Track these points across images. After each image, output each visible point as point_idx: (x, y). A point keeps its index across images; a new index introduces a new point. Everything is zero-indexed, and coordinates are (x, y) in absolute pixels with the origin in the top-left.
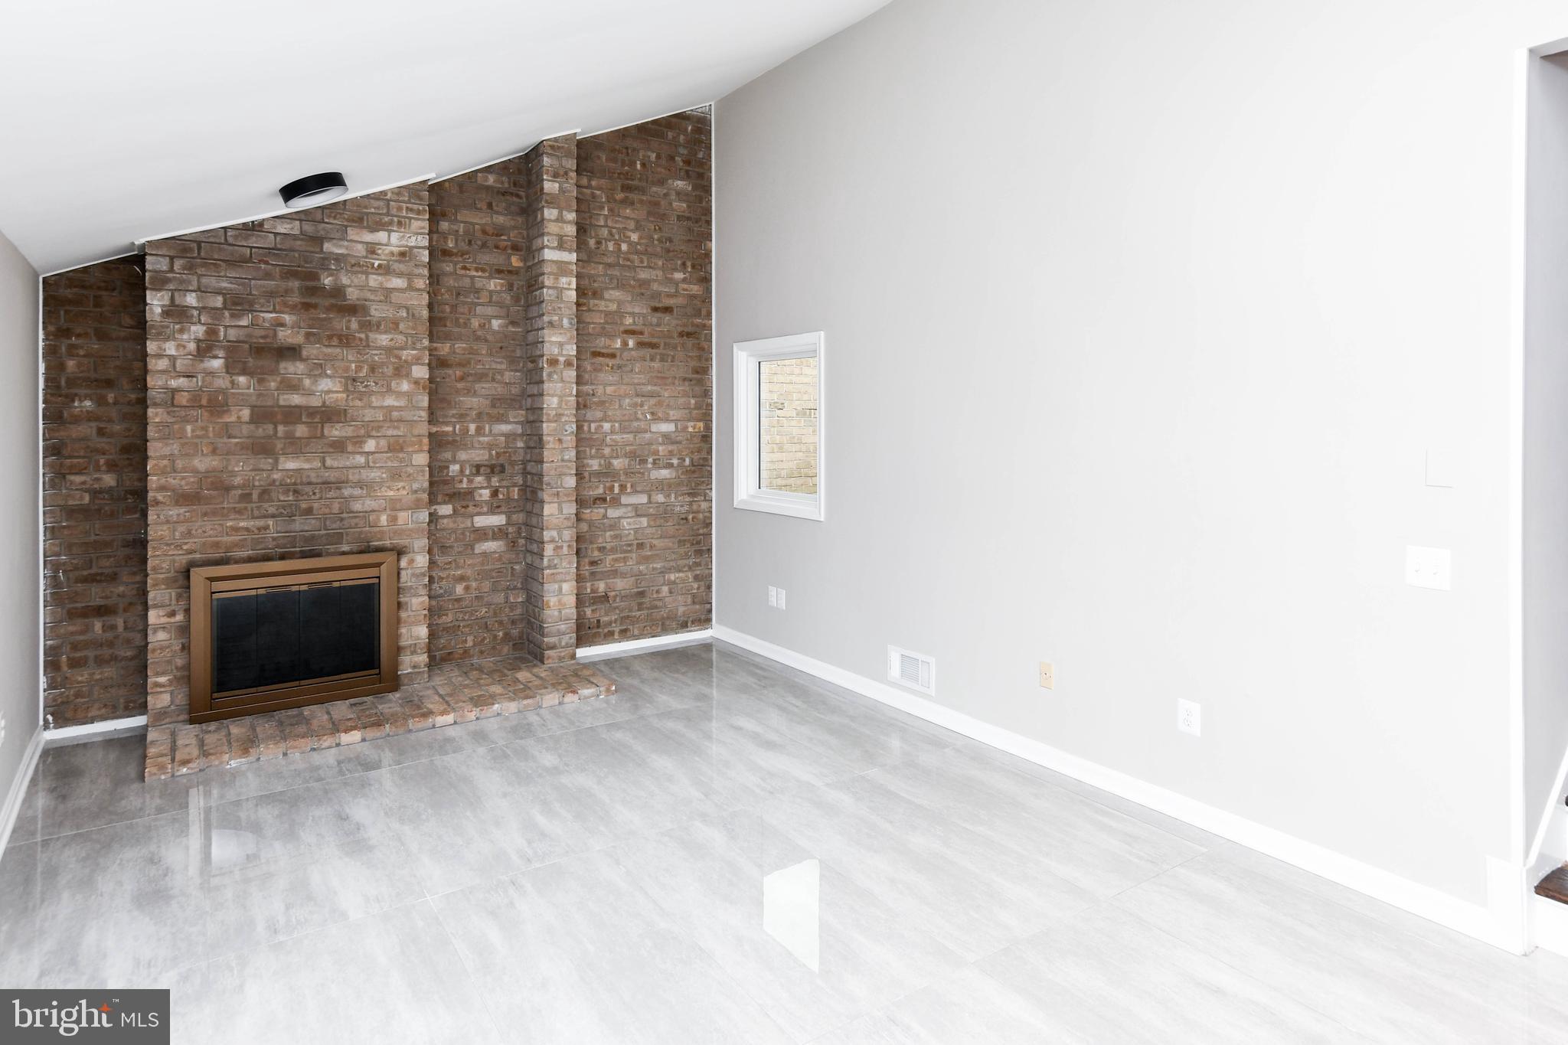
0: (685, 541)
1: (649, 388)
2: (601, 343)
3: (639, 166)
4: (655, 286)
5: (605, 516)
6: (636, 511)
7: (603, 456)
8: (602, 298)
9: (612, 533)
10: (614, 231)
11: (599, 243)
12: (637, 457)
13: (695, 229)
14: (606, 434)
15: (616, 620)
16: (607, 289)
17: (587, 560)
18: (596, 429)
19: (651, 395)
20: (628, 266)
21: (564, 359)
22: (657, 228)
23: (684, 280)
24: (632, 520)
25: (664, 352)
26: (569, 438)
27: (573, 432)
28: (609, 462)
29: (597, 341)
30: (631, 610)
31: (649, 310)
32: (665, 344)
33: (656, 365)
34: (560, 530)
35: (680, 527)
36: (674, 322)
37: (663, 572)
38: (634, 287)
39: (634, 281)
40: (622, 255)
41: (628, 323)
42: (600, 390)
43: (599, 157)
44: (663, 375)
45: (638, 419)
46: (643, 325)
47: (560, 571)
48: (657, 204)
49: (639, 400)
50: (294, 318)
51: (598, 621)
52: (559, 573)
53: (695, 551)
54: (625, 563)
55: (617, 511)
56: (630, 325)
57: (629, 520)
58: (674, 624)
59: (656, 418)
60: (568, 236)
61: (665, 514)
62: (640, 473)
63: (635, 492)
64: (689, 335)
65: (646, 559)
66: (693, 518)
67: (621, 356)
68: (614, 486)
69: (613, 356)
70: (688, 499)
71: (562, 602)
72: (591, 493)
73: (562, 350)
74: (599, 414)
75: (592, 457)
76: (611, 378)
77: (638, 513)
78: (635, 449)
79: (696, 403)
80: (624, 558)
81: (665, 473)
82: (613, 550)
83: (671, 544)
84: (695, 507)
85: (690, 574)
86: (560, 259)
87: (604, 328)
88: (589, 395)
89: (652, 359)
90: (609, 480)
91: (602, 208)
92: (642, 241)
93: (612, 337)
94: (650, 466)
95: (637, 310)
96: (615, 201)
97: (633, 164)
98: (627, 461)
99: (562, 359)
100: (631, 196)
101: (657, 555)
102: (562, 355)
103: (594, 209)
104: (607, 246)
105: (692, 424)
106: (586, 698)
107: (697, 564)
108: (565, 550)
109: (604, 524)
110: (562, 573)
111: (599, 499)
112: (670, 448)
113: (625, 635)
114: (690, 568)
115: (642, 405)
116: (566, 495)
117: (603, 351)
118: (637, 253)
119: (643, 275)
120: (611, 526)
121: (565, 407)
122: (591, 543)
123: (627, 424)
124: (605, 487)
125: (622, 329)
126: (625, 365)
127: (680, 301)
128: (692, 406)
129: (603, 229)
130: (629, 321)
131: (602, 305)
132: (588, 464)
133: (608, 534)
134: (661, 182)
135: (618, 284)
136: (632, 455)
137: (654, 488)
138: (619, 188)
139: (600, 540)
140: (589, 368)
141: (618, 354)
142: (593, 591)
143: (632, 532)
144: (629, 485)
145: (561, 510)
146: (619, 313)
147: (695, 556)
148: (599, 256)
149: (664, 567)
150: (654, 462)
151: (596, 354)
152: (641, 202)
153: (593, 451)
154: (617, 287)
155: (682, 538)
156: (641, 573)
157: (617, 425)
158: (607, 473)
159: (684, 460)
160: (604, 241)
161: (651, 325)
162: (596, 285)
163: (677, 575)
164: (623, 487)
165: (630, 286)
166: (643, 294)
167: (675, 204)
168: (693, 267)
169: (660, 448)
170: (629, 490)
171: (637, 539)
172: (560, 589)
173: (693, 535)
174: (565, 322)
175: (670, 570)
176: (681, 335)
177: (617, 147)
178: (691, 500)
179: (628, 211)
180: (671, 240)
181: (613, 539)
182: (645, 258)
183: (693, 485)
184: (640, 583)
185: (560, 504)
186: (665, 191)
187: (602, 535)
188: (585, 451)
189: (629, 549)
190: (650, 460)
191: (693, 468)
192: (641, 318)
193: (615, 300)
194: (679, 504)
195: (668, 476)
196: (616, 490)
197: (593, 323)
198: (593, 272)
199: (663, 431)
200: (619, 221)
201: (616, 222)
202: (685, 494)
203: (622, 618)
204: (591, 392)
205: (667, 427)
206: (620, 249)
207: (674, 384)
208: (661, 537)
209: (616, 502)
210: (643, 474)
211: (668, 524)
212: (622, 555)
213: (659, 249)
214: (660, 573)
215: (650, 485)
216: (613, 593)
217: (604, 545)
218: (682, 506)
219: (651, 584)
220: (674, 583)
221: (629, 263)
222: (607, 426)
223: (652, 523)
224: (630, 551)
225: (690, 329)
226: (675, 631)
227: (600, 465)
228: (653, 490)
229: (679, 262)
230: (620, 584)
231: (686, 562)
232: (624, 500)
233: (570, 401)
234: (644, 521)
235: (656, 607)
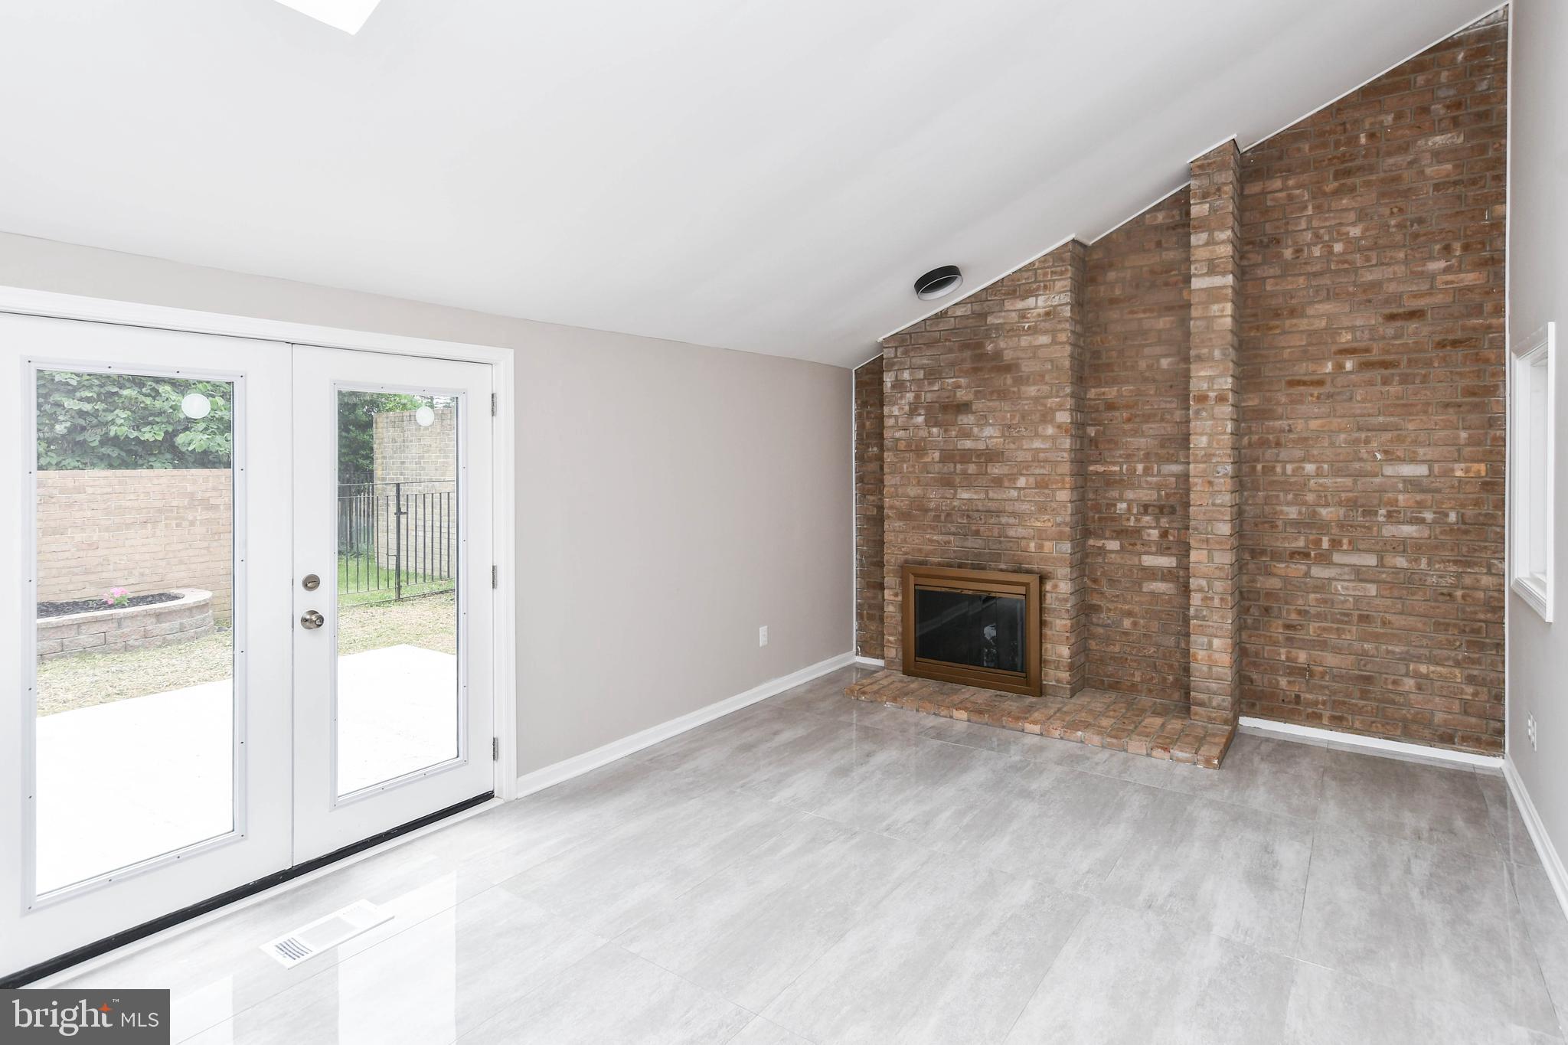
0: (1448, 625)
1: (1381, 419)
2: (1302, 369)
3: (1363, 140)
4: (1392, 288)
5: (1307, 574)
6: (1358, 574)
7: (1305, 503)
8: (1302, 315)
9: (1318, 596)
10: (1322, 231)
11: (1298, 251)
12: (1362, 507)
13: (1469, 194)
14: (1309, 477)
15: (1324, 703)
16: (1312, 303)
17: (1280, 622)
18: (1293, 471)
19: (1384, 428)
20: (1346, 271)
21: (1215, 394)
22: (1395, 210)
23: (1447, 270)
24: (1351, 585)
25: (1409, 371)
26: (1222, 480)
27: (1226, 475)
28: (1315, 512)
29: (1295, 368)
30: (1349, 695)
31: (1380, 320)
32: (1410, 361)
33: (1394, 389)
34: (1210, 580)
35: (1437, 604)
36: (1426, 330)
37: (1406, 658)
38: (1354, 294)
39: (1355, 286)
40: (1335, 258)
41: (1343, 340)
42: (1300, 425)
43: (1299, 150)
44: (1402, 402)
45: (1361, 460)
46: (1370, 340)
47: (1211, 624)
48: (1397, 179)
49: (1363, 435)
50: (967, 380)
51: (1298, 697)
52: (1209, 626)
53: (1468, 642)
54: (1339, 635)
55: (1327, 570)
56: (1347, 342)
57: (1346, 584)
58: (1427, 733)
59: (1391, 457)
60: (1221, 258)
61: (1410, 583)
62: (1365, 527)
63: (1354, 549)
64: (1455, 343)
65: (1376, 637)
66: (1464, 597)
67: (1332, 382)
68: (1321, 539)
69: (1320, 383)
70: (1453, 568)
71: (1213, 658)
72: (1287, 545)
73: (1213, 384)
74: (1298, 453)
75: (1288, 504)
76: (1316, 410)
77: (1361, 577)
78: (1356, 497)
79: (1470, 436)
80: (1338, 629)
81: (1408, 530)
82: (1319, 617)
83: (1420, 625)
84: (1467, 581)
85: (1457, 671)
86: (1211, 286)
87: (1305, 352)
88: (1284, 431)
89: (1385, 382)
90: (1314, 532)
91: (1305, 208)
92: (1367, 234)
93: (1319, 359)
94: (1381, 519)
95: (1359, 322)
96: (1325, 194)
97: (1353, 141)
98: (1342, 511)
99: (1212, 394)
100: (1349, 181)
101: (1393, 635)
102: (1213, 390)
103: (1292, 213)
104: (1310, 252)
105: (1463, 465)
106: (1179, 760)
107: (1473, 662)
108: (1217, 602)
109: (1305, 584)
110: (1212, 627)
111: (1299, 553)
112: (1419, 497)
113: (1338, 722)
114: (1458, 664)
115: (1367, 441)
116: (1218, 543)
117: (1306, 378)
118: (1360, 250)
119: (1369, 277)
120: (1316, 587)
121: (1217, 447)
122: (1287, 603)
123: (1341, 464)
124: (1307, 540)
125: (1334, 348)
126: (1339, 393)
127: (1439, 299)
128: (1462, 442)
129: (1304, 233)
130: (1346, 337)
131: (1303, 324)
132: (1282, 512)
133: (1312, 596)
134: (1404, 149)
135: (1328, 294)
136: (1352, 504)
137: (1389, 547)
138: (1331, 177)
139: (1300, 602)
140: (1283, 400)
141: (1328, 380)
142: (1288, 659)
143: (1351, 599)
144: (1345, 541)
145: (1211, 559)
146: (1332, 331)
147: (1468, 647)
148: (1298, 266)
149: (1407, 652)
150: (1389, 515)
151: (1292, 383)
152: (1368, 184)
153: (1290, 497)
154: (1328, 298)
155: (1442, 620)
156: (1365, 653)
157: (1326, 466)
158: (1310, 523)
159: (1447, 515)
160: (1306, 249)
161: (1384, 338)
162: (1294, 301)
163: (1432, 668)
164: (1336, 544)
165: (1348, 294)
166: (1370, 301)
167: (1428, 171)
168: (1466, 248)
169: (1401, 497)
170: (1345, 547)
171: (1358, 609)
172: (1210, 644)
173: (1463, 620)
174: (1217, 353)
175: (1418, 659)
176: (1441, 345)
177: (1328, 128)
178: (1460, 570)
179: (1344, 201)
180: (1421, 221)
181: (1321, 603)
182: (1373, 255)
183: (1465, 549)
184: (1365, 665)
185: (1209, 551)
186: (1410, 158)
187: (1302, 596)
188: (1277, 496)
189: (1346, 619)
190: (1383, 512)
191: (1463, 527)
192: (1366, 332)
193: (1323, 315)
194: (1438, 574)
195: (1415, 535)
196: (1325, 544)
197: (1289, 347)
198: (1290, 287)
199: (1405, 474)
200: (1329, 217)
201: (1326, 219)
202: (1449, 561)
203: (1334, 702)
204: (1287, 428)
205: (1408, 470)
206: (1331, 252)
207: (1426, 412)
208: (1401, 613)
209: (1324, 559)
210: (1369, 528)
211: (1415, 598)
212: (1335, 626)
213: (1398, 238)
214: (1399, 659)
215: (1381, 544)
216: (1321, 669)
217: (1307, 608)
218: (1441, 577)
219: (1384, 671)
220: (1426, 677)
221: (1346, 266)
222: (1310, 468)
223: (1386, 593)
224: (1346, 623)
225: (1459, 335)
226: (1429, 742)
227: (1300, 513)
228: (1387, 551)
229: (1437, 247)
230: (1331, 660)
231: (1453, 653)
232: (1337, 558)
233: (1223, 440)
234: (1372, 589)
235: (1393, 702)
